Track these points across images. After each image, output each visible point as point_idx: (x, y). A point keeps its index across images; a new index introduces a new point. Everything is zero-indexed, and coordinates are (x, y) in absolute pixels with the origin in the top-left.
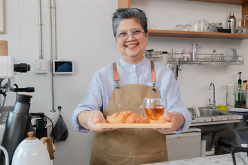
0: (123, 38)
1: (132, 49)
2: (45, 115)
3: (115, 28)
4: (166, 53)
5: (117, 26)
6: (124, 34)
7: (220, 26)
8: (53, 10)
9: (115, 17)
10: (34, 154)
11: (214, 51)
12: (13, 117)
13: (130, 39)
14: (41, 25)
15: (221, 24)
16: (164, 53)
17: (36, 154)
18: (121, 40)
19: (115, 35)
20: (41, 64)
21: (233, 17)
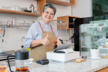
7: (26, 9)
11: (25, 22)
15: (27, 8)
21: (32, 6)
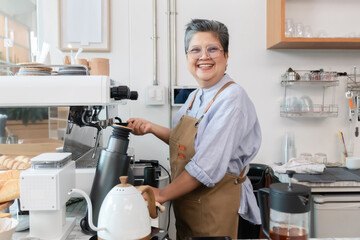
0: (196, 55)
1: (205, 70)
2: (160, 163)
3: (187, 41)
4: (345, 74)
5: (189, 40)
6: (197, 50)
8: (173, 16)
9: (189, 29)
10: (127, 207)
12: (106, 156)
13: (204, 57)
14: (157, 38)
16: (341, 74)
17: (130, 208)
18: (192, 57)
19: (186, 49)
20: (155, 92)
